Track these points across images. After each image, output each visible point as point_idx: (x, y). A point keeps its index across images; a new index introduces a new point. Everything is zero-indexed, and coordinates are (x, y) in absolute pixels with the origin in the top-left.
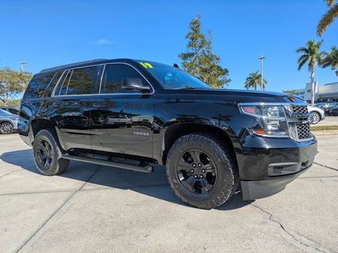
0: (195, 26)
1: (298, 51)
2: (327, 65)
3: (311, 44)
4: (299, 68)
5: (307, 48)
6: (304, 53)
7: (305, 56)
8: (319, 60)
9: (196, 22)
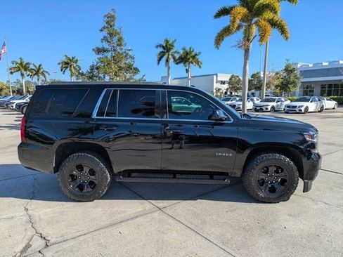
0: (110, 20)
1: (157, 47)
2: (180, 62)
3: (167, 41)
4: (158, 63)
5: (164, 45)
6: (161, 50)
7: (163, 52)
8: (174, 58)
9: (112, 16)
